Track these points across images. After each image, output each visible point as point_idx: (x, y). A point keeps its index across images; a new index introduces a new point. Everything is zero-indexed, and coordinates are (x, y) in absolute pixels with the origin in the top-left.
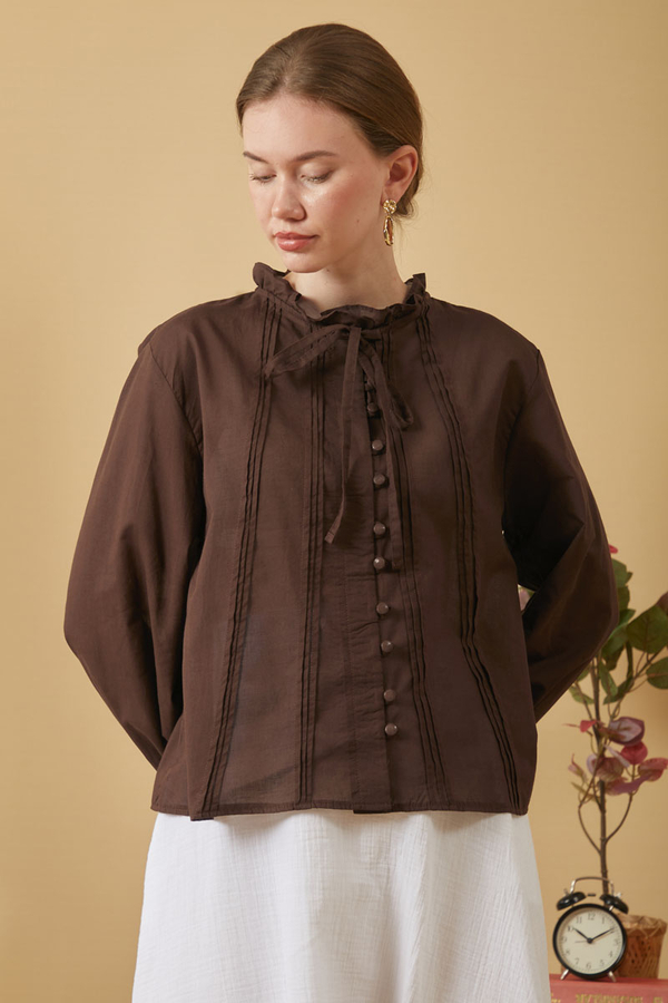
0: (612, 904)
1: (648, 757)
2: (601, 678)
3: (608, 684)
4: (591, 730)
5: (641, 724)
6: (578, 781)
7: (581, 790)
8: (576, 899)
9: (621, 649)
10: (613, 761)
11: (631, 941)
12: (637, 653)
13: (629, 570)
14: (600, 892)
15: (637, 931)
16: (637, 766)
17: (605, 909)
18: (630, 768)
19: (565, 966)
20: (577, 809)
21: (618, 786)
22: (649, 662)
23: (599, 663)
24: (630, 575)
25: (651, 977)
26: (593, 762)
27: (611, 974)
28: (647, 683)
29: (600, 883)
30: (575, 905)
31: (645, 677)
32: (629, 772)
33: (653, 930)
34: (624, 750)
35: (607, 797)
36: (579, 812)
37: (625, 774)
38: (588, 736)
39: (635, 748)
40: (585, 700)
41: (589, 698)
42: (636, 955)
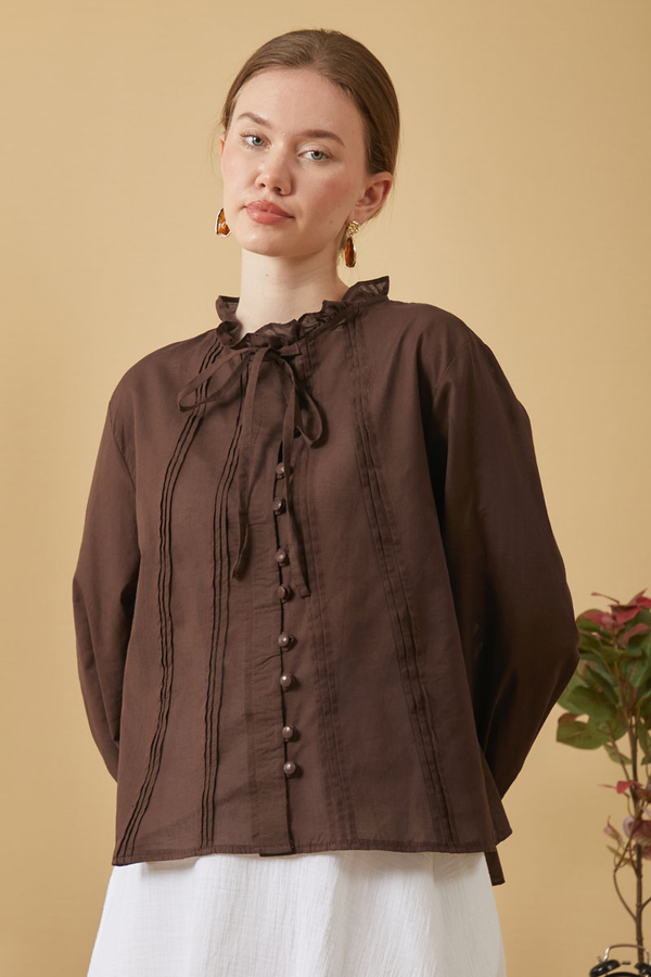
0: (648, 973)
2: (640, 737)
3: (646, 743)
4: (628, 791)
6: (614, 844)
7: (617, 854)
8: (610, 967)
10: (650, 823)
14: (635, 961)
20: (612, 874)
23: (638, 721)
26: (630, 824)
29: (635, 951)
30: (609, 973)
35: (644, 861)
36: (614, 876)
38: (626, 798)
40: (622, 760)
41: (626, 758)
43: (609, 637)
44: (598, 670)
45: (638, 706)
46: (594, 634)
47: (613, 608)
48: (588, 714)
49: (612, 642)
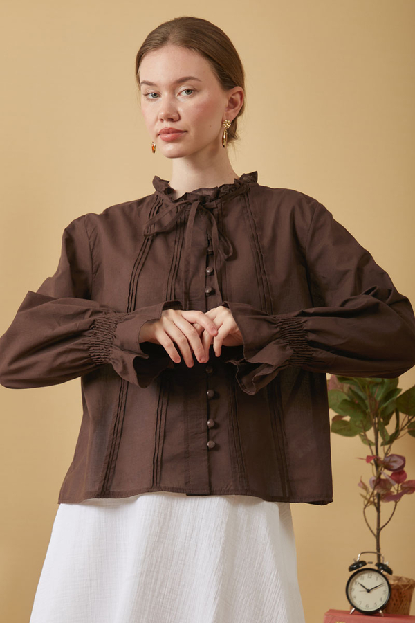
0: (383, 569)
1: (407, 480)
2: (380, 430)
3: (384, 434)
4: (373, 461)
5: (403, 459)
6: (364, 493)
7: (365, 498)
8: (360, 565)
9: (392, 413)
10: (386, 481)
11: (393, 592)
12: (402, 416)
14: (375, 561)
15: (398, 586)
16: (400, 485)
17: (378, 572)
18: (396, 486)
19: (353, 606)
20: (362, 510)
21: (388, 497)
22: (409, 421)
23: (379, 421)
25: (406, 614)
26: (374, 481)
27: (381, 611)
28: (407, 434)
29: (375, 556)
30: (360, 568)
31: (407, 430)
32: (395, 489)
33: (407, 585)
34: (392, 475)
35: (381, 503)
36: (364, 512)
37: (392, 490)
38: (371, 465)
39: (399, 474)
40: (370, 443)
41: (371, 442)
42: (397, 601)
44: (355, 389)
45: (379, 411)
48: (350, 416)
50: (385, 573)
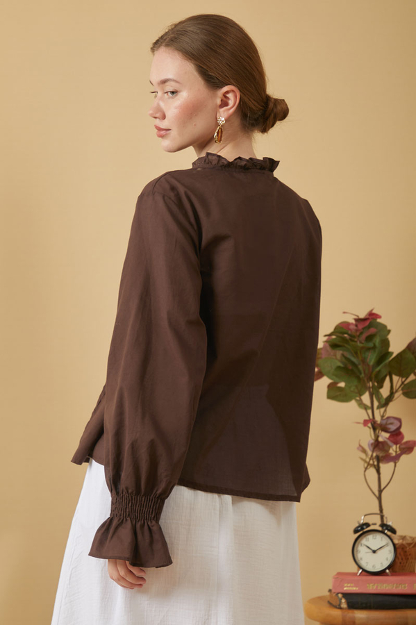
0: (387, 529)
1: (405, 440)
2: (375, 393)
3: (379, 397)
4: (370, 425)
5: (400, 420)
6: (363, 456)
7: (365, 461)
8: (365, 527)
9: (386, 376)
10: (384, 443)
11: (399, 551)
13: (389, 328)
14: (379, 522)
15: (402, 545)
16: (398, 446)
17: (382, 532)
18: (394, 447)
19: (360, 567)
20: (363, 473)
21: (387, 458)
22: (403, 383)
23: (373, 385)
24: (389, 331)
25: (411, 571)
26: (372, 444)
27: (387, 571)
28: (402, 396)
29: (379, 517)
30: (365, 530)
31: (401, 392)
33: (411, 544)
34: (390, 437)
35: (381, 465)
36: (365, 475)
37: (391, 451)
38: (368, 429)
39: (396, 435)
40: (366, 408)
41: (367, 406)
42: (402, 559)
43: (354, 337)
44: (349, 356)
45: (373, 376)
46: (346, 335)
47: (356, 320)
48: (345, 382)
49: (356, 340)
50: (389, 533)
